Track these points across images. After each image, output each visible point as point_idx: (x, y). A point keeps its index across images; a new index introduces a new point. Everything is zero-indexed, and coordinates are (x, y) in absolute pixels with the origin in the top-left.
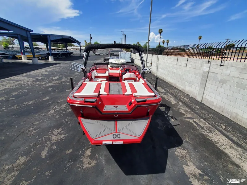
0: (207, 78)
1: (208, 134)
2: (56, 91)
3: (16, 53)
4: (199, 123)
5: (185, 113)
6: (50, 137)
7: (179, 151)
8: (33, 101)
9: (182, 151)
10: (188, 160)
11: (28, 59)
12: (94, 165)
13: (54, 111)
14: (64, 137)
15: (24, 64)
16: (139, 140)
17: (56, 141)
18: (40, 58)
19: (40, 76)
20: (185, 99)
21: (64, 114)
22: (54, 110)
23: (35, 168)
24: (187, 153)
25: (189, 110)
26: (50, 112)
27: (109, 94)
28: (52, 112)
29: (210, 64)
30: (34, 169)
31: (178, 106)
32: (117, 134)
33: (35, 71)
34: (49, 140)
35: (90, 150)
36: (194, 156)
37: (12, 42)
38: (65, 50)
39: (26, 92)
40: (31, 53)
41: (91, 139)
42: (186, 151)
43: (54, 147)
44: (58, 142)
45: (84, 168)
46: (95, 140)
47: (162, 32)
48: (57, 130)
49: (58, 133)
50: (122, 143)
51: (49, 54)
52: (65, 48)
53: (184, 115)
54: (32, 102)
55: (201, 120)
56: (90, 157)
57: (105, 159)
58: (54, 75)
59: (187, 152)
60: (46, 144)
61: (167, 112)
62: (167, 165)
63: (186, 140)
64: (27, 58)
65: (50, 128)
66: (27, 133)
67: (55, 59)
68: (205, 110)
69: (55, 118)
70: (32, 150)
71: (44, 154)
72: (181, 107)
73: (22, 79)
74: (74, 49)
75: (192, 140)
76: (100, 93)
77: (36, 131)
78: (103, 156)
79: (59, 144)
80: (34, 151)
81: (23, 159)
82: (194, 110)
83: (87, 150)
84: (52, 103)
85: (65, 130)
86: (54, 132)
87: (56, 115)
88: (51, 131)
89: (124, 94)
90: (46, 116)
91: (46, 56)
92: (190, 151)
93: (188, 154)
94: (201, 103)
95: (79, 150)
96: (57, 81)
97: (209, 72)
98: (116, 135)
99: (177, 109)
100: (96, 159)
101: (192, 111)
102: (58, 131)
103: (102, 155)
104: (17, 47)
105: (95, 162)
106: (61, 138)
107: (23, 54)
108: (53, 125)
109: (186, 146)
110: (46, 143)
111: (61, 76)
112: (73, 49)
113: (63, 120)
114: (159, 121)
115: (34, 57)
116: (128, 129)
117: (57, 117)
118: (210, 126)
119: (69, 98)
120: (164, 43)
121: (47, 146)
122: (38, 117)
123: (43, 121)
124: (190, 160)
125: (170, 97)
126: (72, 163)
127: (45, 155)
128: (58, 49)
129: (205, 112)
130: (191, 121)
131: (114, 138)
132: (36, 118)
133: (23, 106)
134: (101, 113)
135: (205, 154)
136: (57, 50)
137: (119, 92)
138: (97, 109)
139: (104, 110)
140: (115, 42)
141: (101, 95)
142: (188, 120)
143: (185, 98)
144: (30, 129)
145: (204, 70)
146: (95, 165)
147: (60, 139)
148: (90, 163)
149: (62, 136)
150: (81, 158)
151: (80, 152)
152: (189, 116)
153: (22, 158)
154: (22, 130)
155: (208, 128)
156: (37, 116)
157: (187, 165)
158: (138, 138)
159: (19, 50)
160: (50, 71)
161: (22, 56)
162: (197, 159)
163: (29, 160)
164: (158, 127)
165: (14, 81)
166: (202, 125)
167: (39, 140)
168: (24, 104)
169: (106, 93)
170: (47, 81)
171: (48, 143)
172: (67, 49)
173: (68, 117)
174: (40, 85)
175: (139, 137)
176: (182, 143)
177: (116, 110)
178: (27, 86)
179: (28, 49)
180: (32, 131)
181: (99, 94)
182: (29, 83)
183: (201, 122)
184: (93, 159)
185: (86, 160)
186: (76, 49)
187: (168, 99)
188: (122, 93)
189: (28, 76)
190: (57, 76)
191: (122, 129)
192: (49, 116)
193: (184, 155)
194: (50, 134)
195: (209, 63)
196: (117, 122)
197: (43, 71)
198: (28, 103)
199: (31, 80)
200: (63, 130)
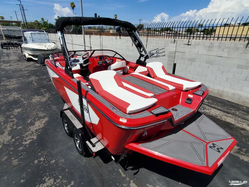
0: (174, 58)
27: (155, 95)
29: (176, 43)
32: (211, 145)
46: (210, 167)
89: (169, 90)
97: (176, 52)
116: (208, 133)
138: (171, 121)
139: (175, 120)
145: (170, 50)
191: (205, 137)
200: (55, 179)
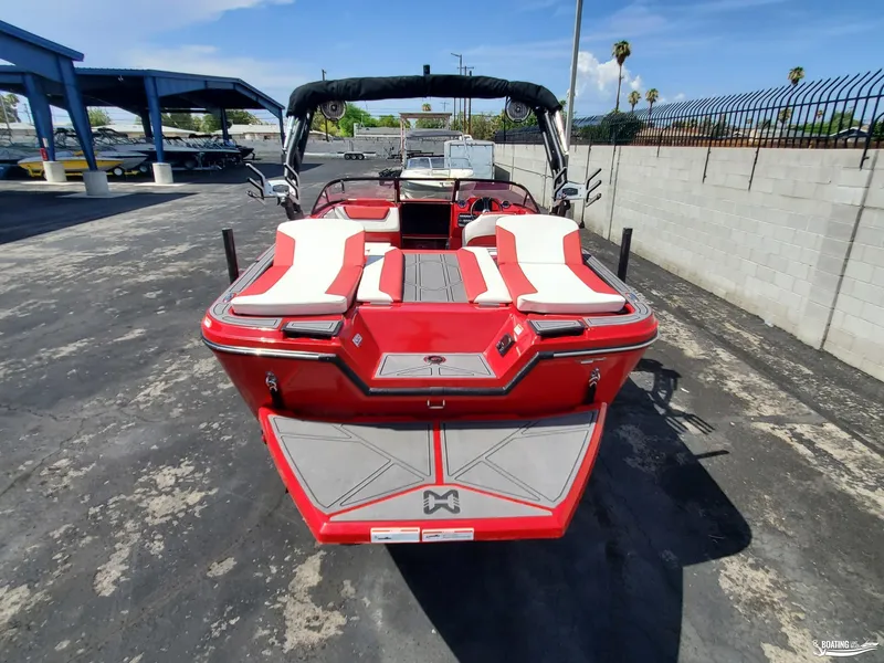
0: (854, 236)
1: (871, 494)
2: (178, 303)
3: (22, 153)
4: (822, 444)
5: (749, 398)
6: (140, 500)
7: (735, 574)
8: (78, 344)
9: (751, 573)
10: (784, 619)
11: (69, 179)
12: (332, 632)
13: (161, 386)
14: (200, 503)
15: (53, 198)
16: (556, 525)
17: (168, 518)
18: (118, 172)
19: (114, 244)
20: (745, 335)
21: (206, 399)
22: (166, 380)
23: (65, 644)
24: (776, 586)
25: (766, 386)
26: (146, 392)
27: (401, 301)
28: (156, 390)
29: (873, 169)
30: (58, 648)
31: (716, 367)
32: (441, 490)
33: (96, 223)
34: (136, 511)
35: (315, 561)
36: (813, 599)
37: (9, 110)
38: (221, 141)
39: (54, 306)
40: (82, 152)
41: (317, 517)
42: (772, 575)
43: (157, 547)
44: (175, 523)
45: (288, 646)
46: (332, 519)
47: (627, 53)
48: (173, 471)
49: (177, 484)
50: (467, 534)
51: (152, 157)
52: (220, 132)
53: (745, 404)
54: (71, 348)
55: (830, 427)
56: (320, 595)
57: (386, 608)
58: (170, 237)
59: (775, 578)
60: (121, 533)
61: (662, 395)
62: (683, 640)
63: (766, 523)
64: (67, 172)
65: (145, 459)
66: (42, 480)
67: (177, 177)
68: (841, 382)
69: (168, 418)
70: (59, 556)
71: (110, 576)
72: (726, 372)
73: (39, 255)
74: (259, 134)
75: (793, 521)
76: (360, 297)
77: (80, 474)
78: (377, 593)
79: (177, 530)
80: (65, 562)
81: (15, 598)
82: (791, 383)
83: (302, 560)
84: (158, 354)
85: (208, 470)
86: (159, 479)
87: (170, 404)
88: (145, 474)
89: (471, 302)
90: (127, 410)
91: (141, 165)
92: (790, 575)
93: (783, 590)
94: (822, 353)
95: (267, 562)
96: (184, 264)
97: (863, 208)
98: (437, 497)
99: (711, 379)
100: (342, 606)
101: (783, 388)
102: (178, 471)
103: (372, 587)
104: (26, 131)
105: (338, 619)
106: (189, 507)
107: (50, 155)
108: (155, 447)
109: (768, 548)
110: (120, 526)
111: (201, 242)
112: (252, 134)
113: (203, 426)
114: (631, 434)
115: (93, 166)
116: (495, 467)
117: (176, 412)
118: (876, 456)
119: (210, 317)
120: (634, 103)
121: (125, 540)
122: (92, 413)
123: (116, 430)
124: (799, 619)
125: (674, 328)
126: (233, 622)
127: (115, 582)
128: (192, 136)
129: (841, 393)
130: (781, 434)
131: (427, 511)
132: (85, 415)
133: (35, 367)
134: (365, 390)
135: (868, 590)
136: (189, 140)
137: (449, 292)
138: (346, 371)
139: (377, 375)
140: (427, 68)
141: (361, 303)
142: (766, 427)
143: (742, 333)
144: (57, 464)
145: (836, 201)
146: (340, 633)
147: (185, 511)
148: (317, 623)
149: (195, 497)
150: (275, 598)
151: (274, 570)
152: (768, 411)
153: (14, 592)
154: (21, 467)
155: (864, 464)
156: (89, 407)
157: (783, 642)
158: (550, 514)
159: (32, 140)
160: (156, 224)
161: (47, 166)
162: (830, 617)
163: (39, 604)
164: (629, 461)
165: (8, 265)
166: (838, 454)
167: (92, 511)
168: (40, 359)
169: (386, 297)
170: (142, 264)
171: (129, 525)
172: (227, 137)
173: (225, 411)
174: (112, 278)
175: (553, 506)
176: (750, 536)
177: (436, 375)
178: (57, 286)
179: (69, 139)
180: (66, 475)
181: (354, 302)
182: (68, 271)
183: (829, 436)
184: (331, 604)
185: (298, 607)
186: (266, 137)
187: (668, 337)
188: (462, 297)
189: (66, 245)
190: (183, 241)
191: (465, 469)
192: (142, 407)
193: (762, 596)
194: (143, 485)
195: (867, 164)
196: (442, 432)
197: (129, 222)
198: (54, 353)
199: (76, 260)
200: (199, 468)
